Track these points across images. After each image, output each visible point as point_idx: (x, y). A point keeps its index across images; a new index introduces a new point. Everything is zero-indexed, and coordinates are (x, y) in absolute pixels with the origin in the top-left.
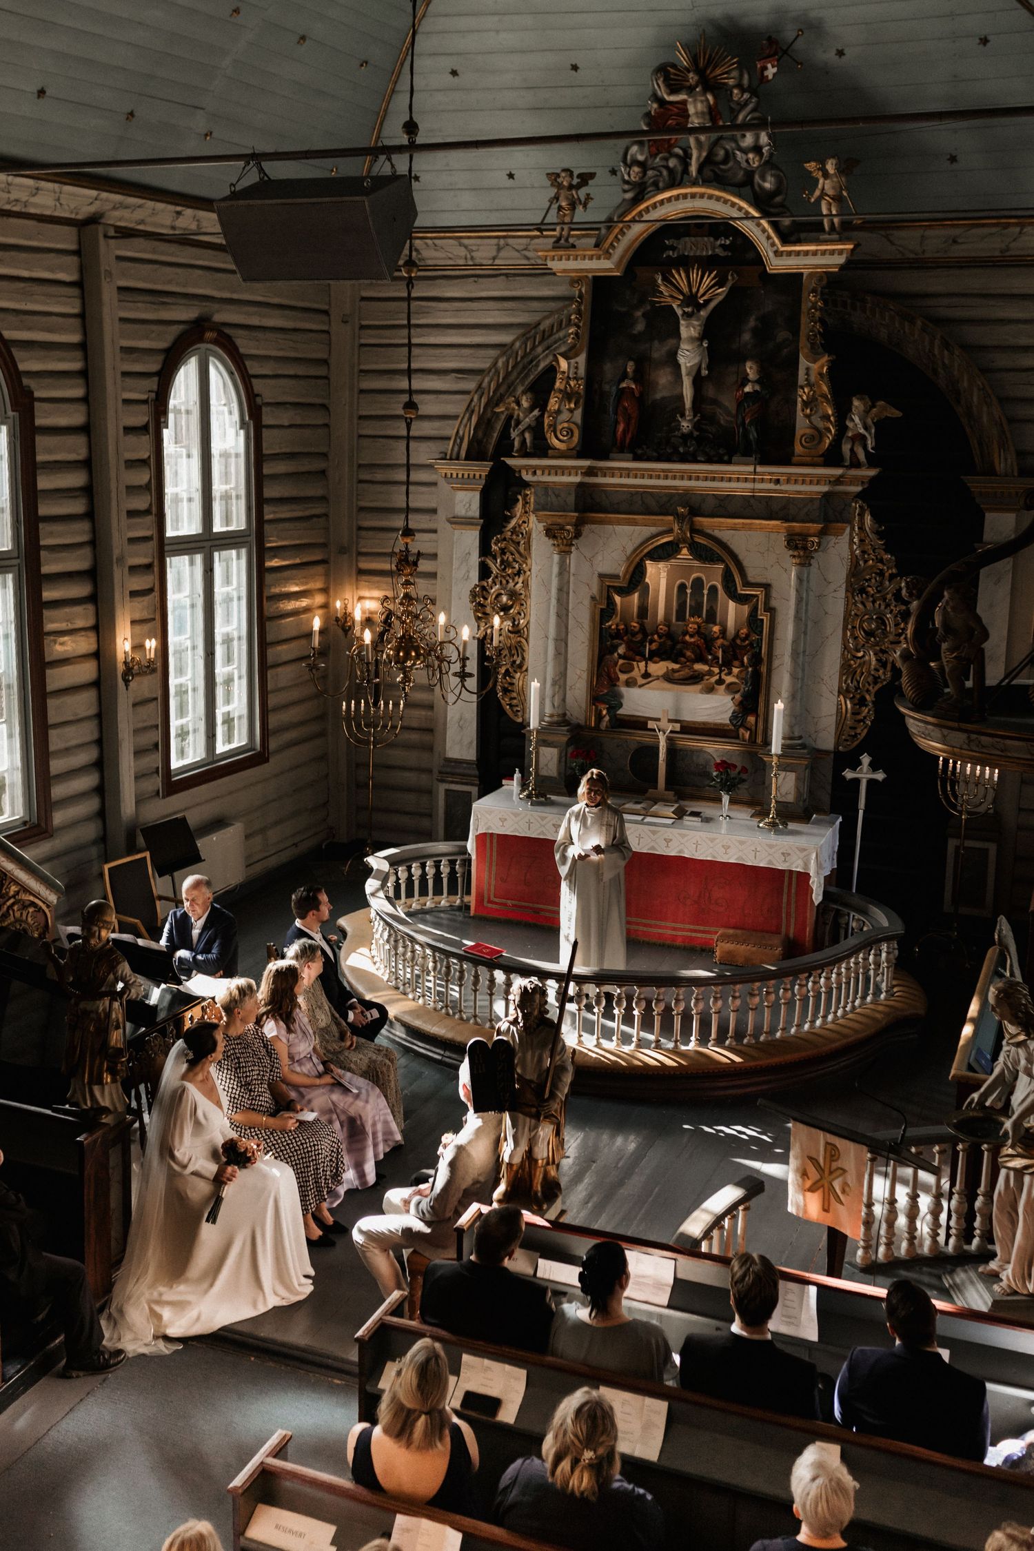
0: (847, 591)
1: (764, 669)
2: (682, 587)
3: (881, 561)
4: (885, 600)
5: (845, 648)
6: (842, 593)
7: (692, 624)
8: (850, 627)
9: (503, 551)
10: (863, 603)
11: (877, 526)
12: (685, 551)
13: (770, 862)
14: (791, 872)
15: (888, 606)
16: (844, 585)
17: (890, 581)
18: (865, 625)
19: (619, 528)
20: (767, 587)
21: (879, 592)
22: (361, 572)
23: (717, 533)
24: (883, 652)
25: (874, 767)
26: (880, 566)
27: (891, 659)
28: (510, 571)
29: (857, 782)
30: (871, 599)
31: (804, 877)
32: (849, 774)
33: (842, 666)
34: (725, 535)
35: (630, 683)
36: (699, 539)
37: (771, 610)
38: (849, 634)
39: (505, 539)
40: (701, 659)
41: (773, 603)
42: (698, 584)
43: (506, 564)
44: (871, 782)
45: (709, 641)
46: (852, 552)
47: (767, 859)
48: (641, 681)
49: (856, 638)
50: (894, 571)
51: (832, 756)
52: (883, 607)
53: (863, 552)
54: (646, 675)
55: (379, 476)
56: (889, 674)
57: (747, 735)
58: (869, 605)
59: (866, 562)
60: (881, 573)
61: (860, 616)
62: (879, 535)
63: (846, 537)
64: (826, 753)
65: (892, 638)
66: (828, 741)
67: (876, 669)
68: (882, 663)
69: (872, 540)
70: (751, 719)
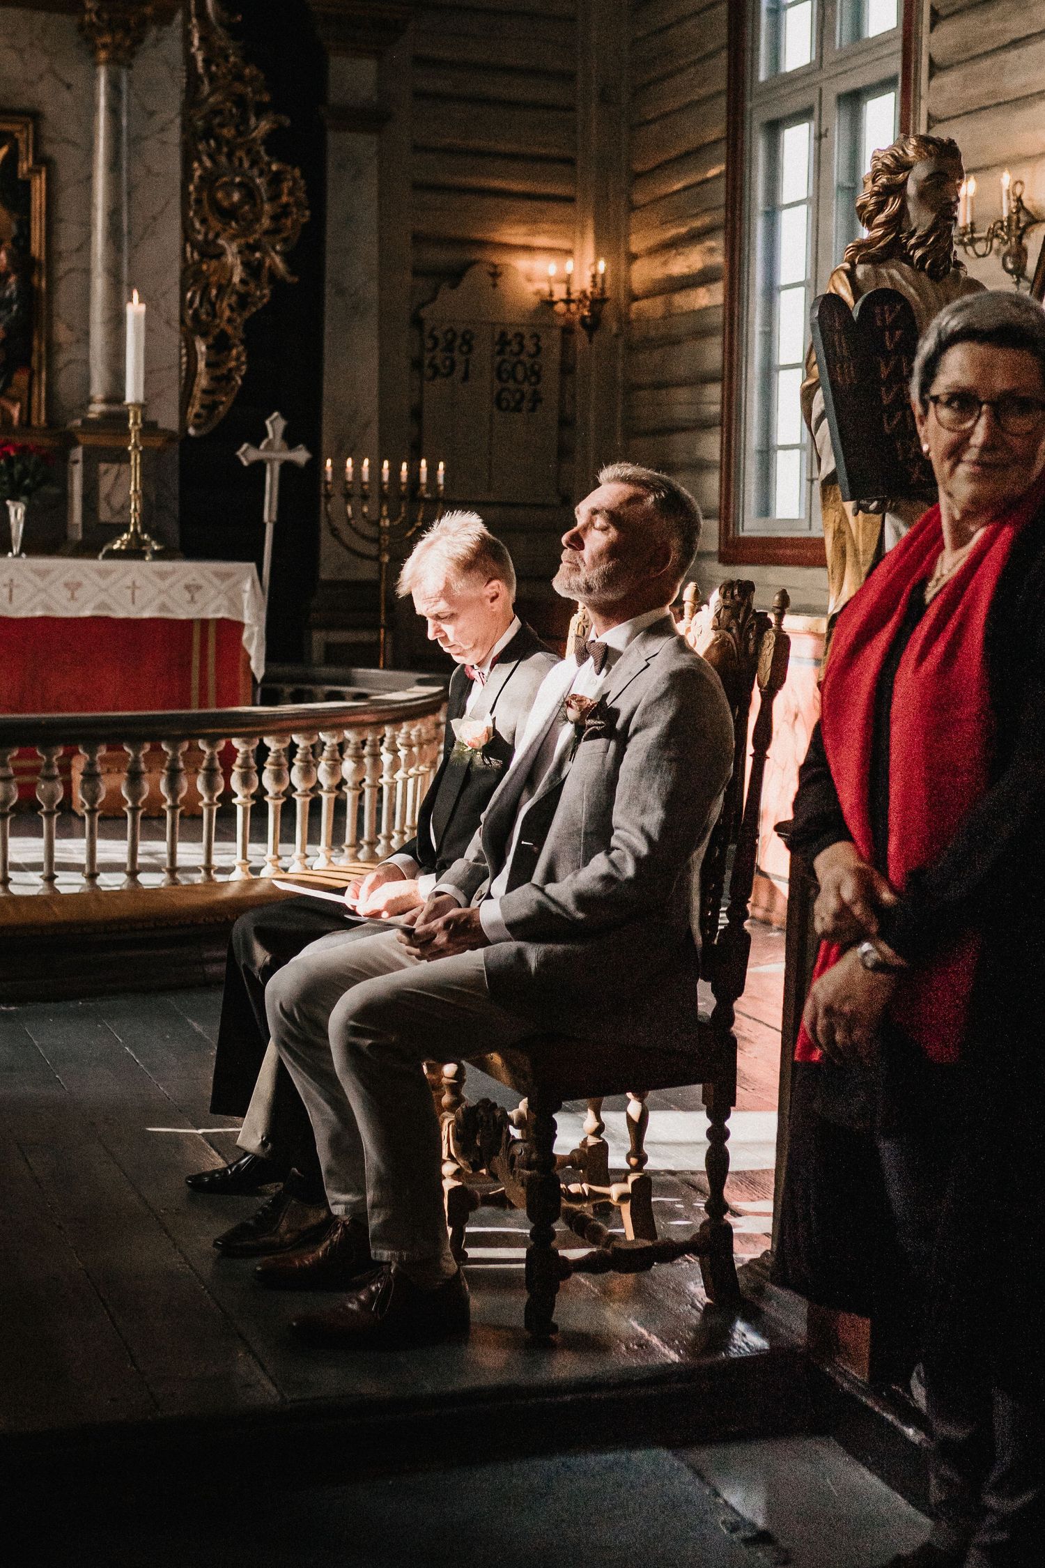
0: (184, 129)
3: (239, 77)
4: (249, 152)
5: (187, 234)
6: (175, 135)
8: (193, 197)
10: (211, 157)
11: (226, 15)
13: (163, 607)
14: (205, 622)
15: (254, 163)
16: (178, 121)
17: (258, 116)
18: (220, 195)
20: (34, 116)
21: (240, 134)
24: (253, 248)
25: (291, 439)
26: (238, 87)
27: (268, 262)
29: (259, 466)
30: (225, 150)
31: (230, 630)
32: (247, 455)
33: (184, 272)
37: (44, 162)
38: (191, 214)
41: (49, 149)
44: (287, 467)
46: (190, 61)
47: (157, 602)
49: (204, 221)
50: (266, 98)
51: (177, 446)
52: (246, 164)
53: (207, 62)
56: (266, 291)
57: (15, 412)
58: (223, 159)
59: (212, 78)
60: (240, 101)
61: (209, 180)
62: (234, 31)
63: (175, 29)
64: (170, 437)
65: (266, 222)
66: (168, 419)
67: (242, 281)
68: (252, 270)
69: (221, 38)
70: (21, 378)
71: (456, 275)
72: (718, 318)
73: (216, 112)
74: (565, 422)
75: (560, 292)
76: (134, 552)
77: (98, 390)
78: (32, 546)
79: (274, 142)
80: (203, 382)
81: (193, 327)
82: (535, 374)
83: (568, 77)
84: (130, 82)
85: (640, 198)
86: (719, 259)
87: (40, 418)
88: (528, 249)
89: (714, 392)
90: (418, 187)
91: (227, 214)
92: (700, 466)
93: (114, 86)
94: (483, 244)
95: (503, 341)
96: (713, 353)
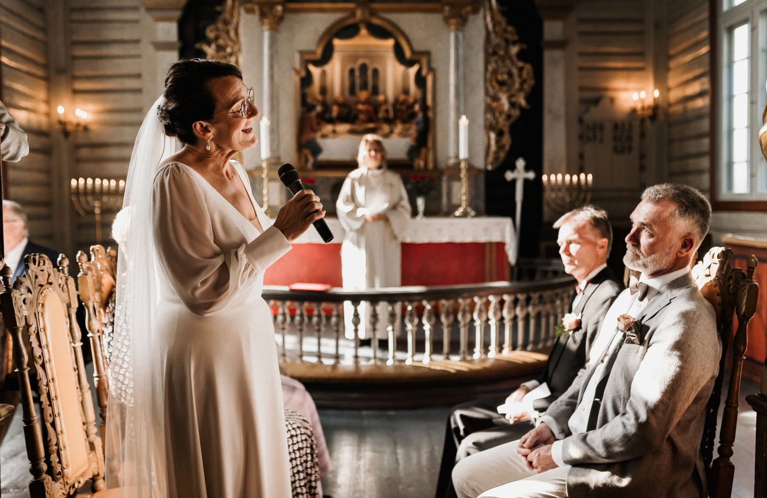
0: (485, 53)
1: (430, 114)
2: (352, 71)
3: (507, 32)
4: (510, 60)
5: (487, 93)
6: (481, 56)
7: (363, 95)
8: (488, 79)
9: (217, 38)
10: (495, 63)
12: (364, 32)
13: (474, 238)
14: (491, 244)
15: (512, 64)
16: (482, 50)
17: (513, 45)
18: (499, 77)
19: (313, 16)
20: (427, 54)
21: (506, 53)
22: (76, 92)
23: (388, 16)
24: (512, 96)
25: (527, 169)
26: (506, 35)
27: (518, 101)
28: (222, 54)
29: (514, 181)
30: (501, 60)
31: (501, 246)
32: (509, 176)
33: (486, 107)
34: (395, 17)
35: (324, 136)
36: (376, 21)
37: (431, 70)
38: (488, 85)
39: (217, 29)
40: (370, 120)
41: (434, 65)
42: (364, 68)
43: (220, 48)
44: (526, 181)
45: (376, 107)
46: (486, 27)
47: (472, 236)
48: (331, 135)
49: (494, 88)
50: (516, 38)
51: (483, 174)
52: (509, 64)
53: (494, 26)
54: (334, 132)
55: (89, 16)
56: (518, 112)
57: (422, 163)
58: (500, 63)
59: (496, 33)
60: (507, 41)
61: (495, 72)
62: (503, 13)
63: (481, 14)
64: (479, 171)
65: (517, 86)
66: (480, 163)
67: (509, 109)
68: (513, 105)
69: (499, 17)
70: (423, 151)
71: (596, 101)
72: (707, 111)
73: (498, 45)
74: (642, 156)
75: (639, 106)
76: (465, 215)
77: (452, 153)
78: (428, 213)
79: (521, 56)
80: (493, 148)
81: (490, 127)
82: (630, 138)
83: (640, 21)
84: (464, 37)
85: (673, 64)
86: (707, 86)
87: (431, 165)
88: (626, 90)
89: (706, 142)
90: (581, 69)
91: (502, 84)
92: (700, 172)
93: (457, 38)
94: (606, 89)
95: (616, 127)
96: (705, 125)
